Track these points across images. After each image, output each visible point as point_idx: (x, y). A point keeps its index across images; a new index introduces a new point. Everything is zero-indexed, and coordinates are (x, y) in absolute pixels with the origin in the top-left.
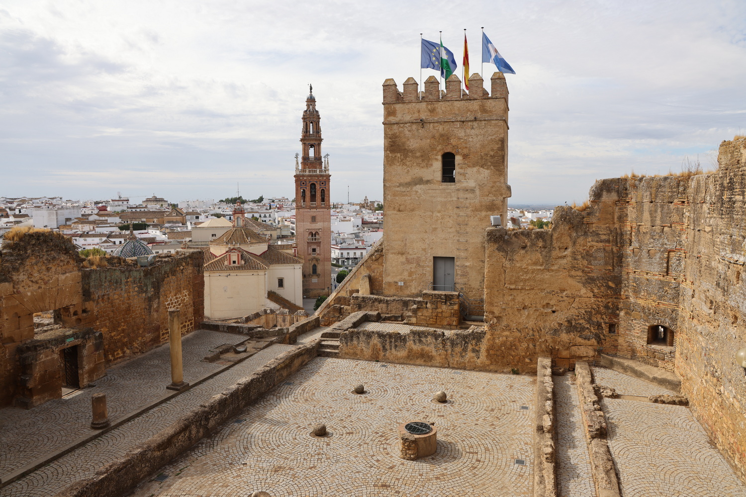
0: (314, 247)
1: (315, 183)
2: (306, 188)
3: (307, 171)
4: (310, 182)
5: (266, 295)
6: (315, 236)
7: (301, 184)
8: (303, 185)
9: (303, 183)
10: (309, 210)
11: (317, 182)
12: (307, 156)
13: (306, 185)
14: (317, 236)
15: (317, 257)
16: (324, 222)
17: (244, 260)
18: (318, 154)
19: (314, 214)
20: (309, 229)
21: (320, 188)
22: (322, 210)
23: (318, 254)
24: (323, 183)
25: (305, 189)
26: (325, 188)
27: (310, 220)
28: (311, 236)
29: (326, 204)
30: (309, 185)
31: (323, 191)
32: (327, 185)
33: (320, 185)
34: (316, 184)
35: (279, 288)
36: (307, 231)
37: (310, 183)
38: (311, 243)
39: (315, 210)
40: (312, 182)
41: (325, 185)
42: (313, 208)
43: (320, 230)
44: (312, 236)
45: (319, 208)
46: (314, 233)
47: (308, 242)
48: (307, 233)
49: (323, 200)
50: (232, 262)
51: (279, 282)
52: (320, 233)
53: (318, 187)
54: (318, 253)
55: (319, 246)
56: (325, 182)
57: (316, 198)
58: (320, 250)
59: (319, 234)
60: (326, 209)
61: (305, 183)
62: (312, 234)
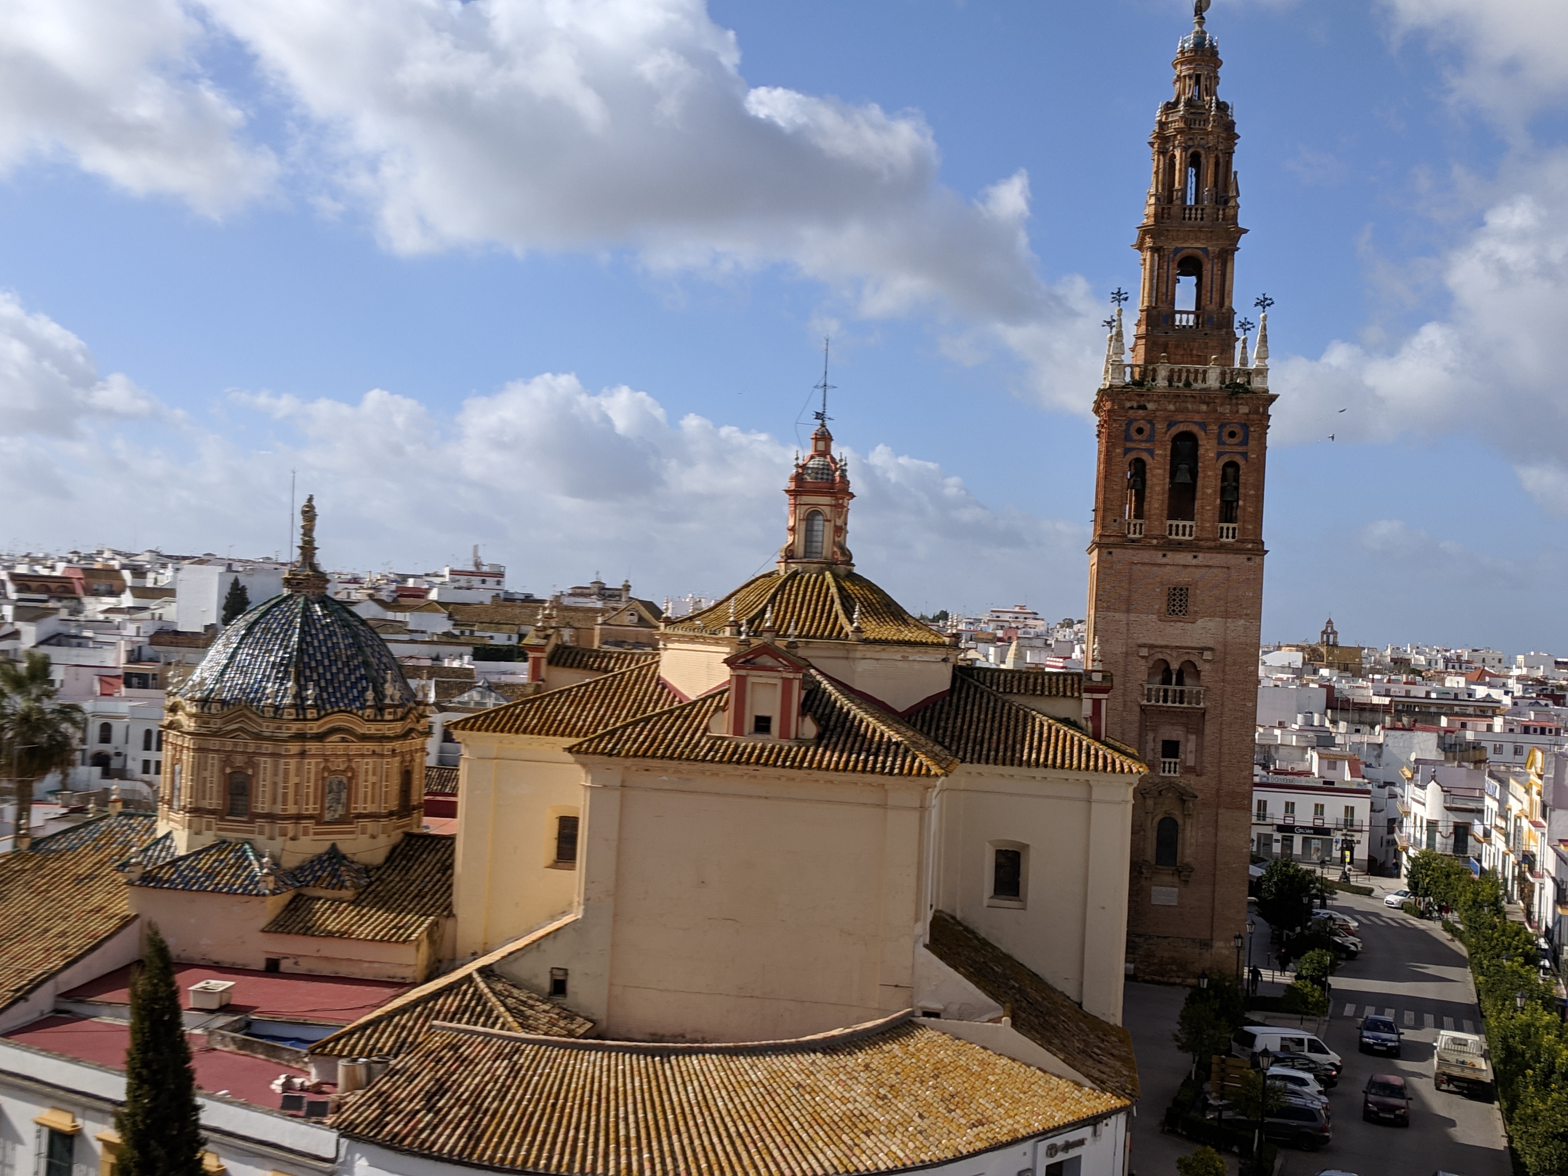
0: (1174, 733)
1: (1195, 429)
2: (1151, 452)
3: (1163, 372)
4: (1170, 425)
5: (923, 930)
6: (1180, 682)
7: (1127, 430)
8: (1136, 436)
9: (1140, 431)
10: (1158, 557)
11: (1203, 426)
12: (1163, 307)
13: (1151, 439)
14: (1187, 680)
15: (1183, 782)
16: (1226, 615)
17: (817, 721)
18: (1216, 296)
19: (1183, 578)
20: (1151, 647)
21: (1219, 455)
22: (1218, 559)
23: (1189, 770)
24: (1232, 435)
25: (1145, 456)
26: (1245, 455)
27: (1160, 604)
28: (1159, 678)
29: (1243, 530)
30: (1168, 437)
31: (1230, 471)
32: (1252, 443)
33: (1220, 442)
34: (1201, 434)
35: (997, 902)
36: (1144, 652)
37: (1174, 431)
38: (1160, 711)
39: (1185, 558)
40: (1182, 428)
41: (1245, 442)
42: (1180, 546)
43: (1208, 655)
44: (1166, 680)
45: (1210, 549)
46: (1175, 666)
47: (1143, 709)
48: (1143, 667)
49: (1228, 513)
50: (749, 724)
51: (998, 867)
52: (1204, 668)
53: (1208, 449)
54: (1191, 762)
55: (1200, 732)
56: (1245, 427)
57: (1197, 504)
58: (1200, 749)
59: (1197, 674)
60: (1243, 558)
61: (1147, 427)
62: (1167, 671)
